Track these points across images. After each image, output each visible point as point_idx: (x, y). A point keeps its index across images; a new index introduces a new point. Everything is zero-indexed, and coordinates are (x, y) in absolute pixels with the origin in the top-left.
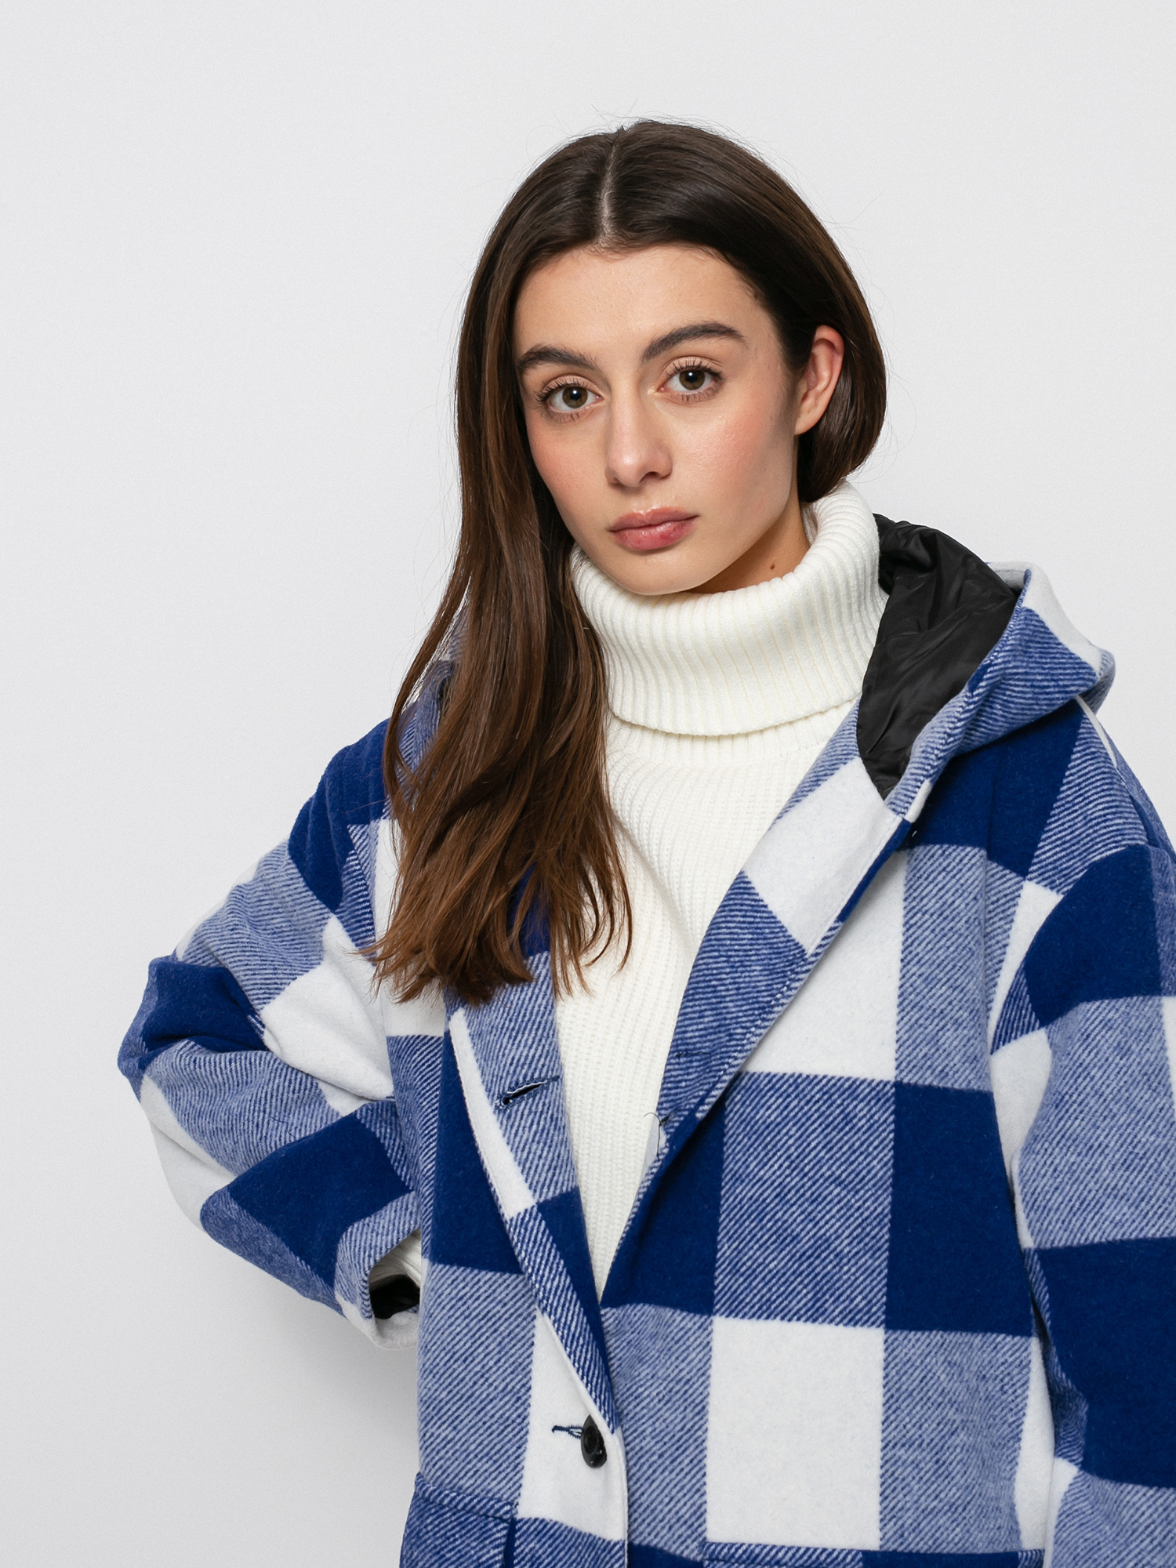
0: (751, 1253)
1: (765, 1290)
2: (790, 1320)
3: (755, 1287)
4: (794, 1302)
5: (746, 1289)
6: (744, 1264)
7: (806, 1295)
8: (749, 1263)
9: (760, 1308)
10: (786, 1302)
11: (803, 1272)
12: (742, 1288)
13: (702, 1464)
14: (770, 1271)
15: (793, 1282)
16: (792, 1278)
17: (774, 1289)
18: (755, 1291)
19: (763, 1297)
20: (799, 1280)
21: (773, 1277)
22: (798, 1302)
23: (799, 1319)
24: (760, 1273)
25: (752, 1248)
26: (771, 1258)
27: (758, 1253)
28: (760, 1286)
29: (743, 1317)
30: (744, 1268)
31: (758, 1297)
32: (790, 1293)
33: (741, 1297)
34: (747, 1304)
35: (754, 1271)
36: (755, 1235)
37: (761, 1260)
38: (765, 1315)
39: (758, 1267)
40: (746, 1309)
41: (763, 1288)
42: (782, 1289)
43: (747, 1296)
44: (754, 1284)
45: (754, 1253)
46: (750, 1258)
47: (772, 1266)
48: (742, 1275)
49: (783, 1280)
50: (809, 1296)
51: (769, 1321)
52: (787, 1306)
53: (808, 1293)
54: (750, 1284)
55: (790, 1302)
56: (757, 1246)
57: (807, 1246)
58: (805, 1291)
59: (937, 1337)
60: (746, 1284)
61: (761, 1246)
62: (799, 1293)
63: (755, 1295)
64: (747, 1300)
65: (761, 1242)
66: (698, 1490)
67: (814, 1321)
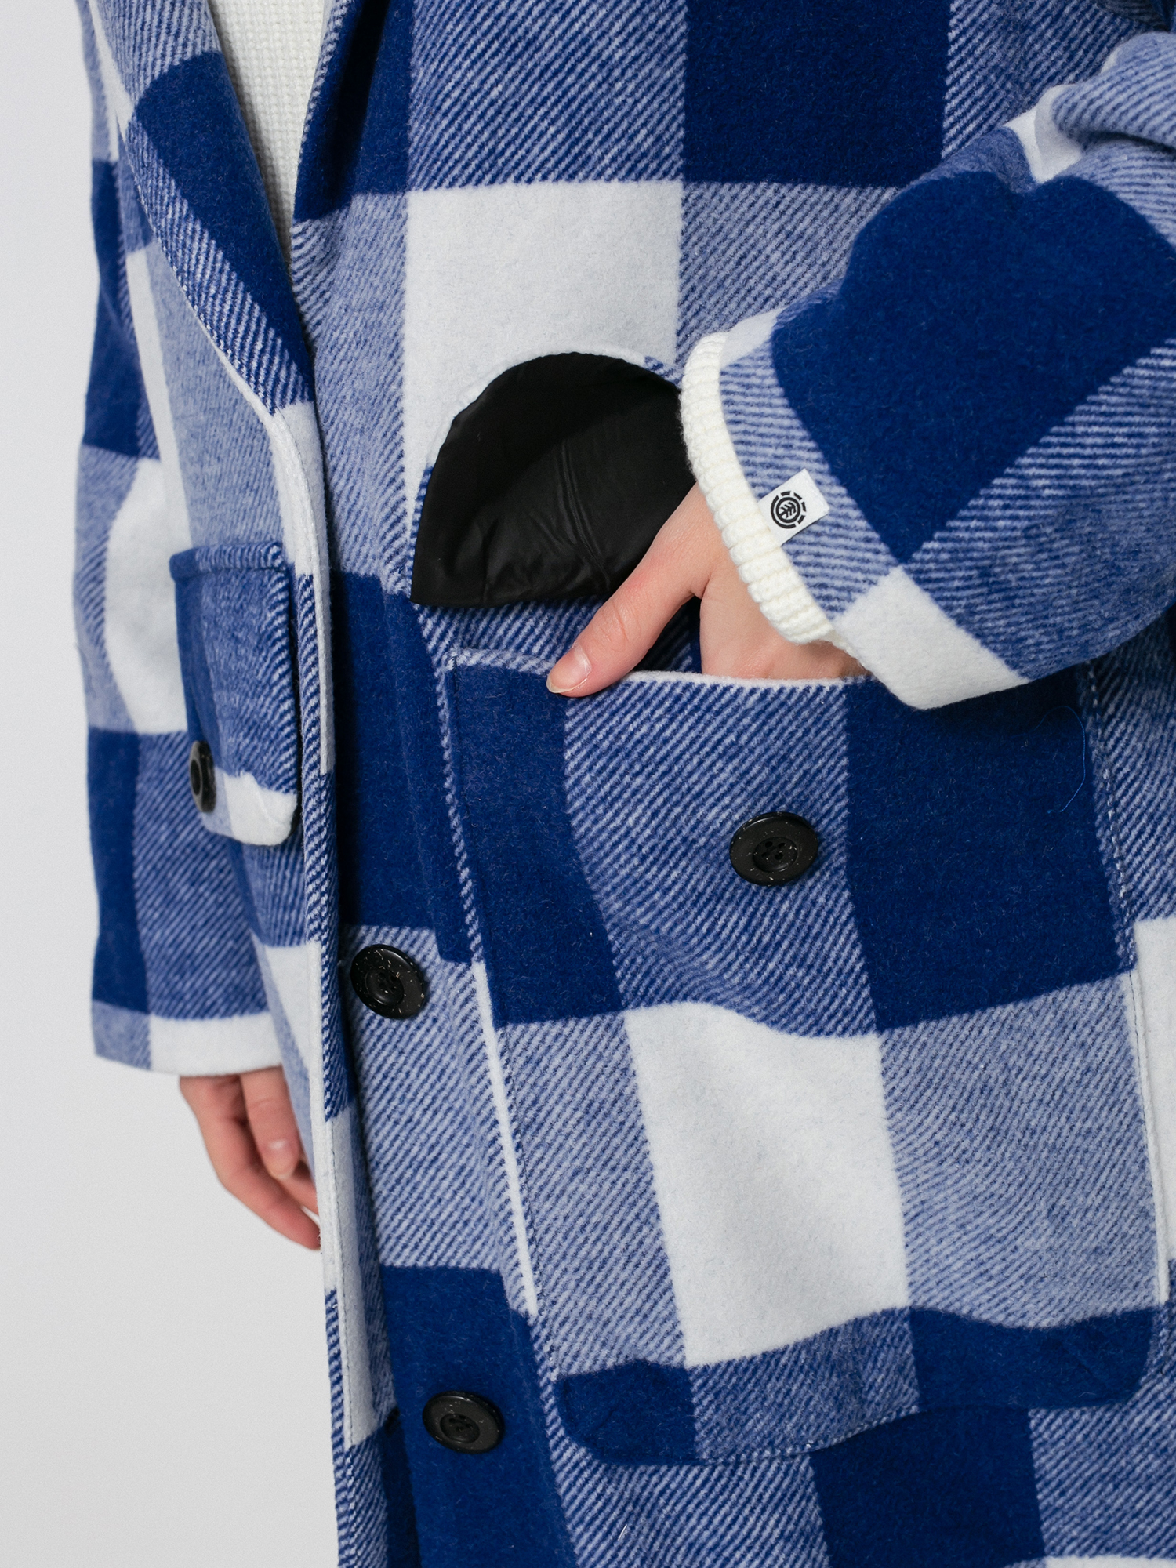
0: (458, 75)
1: (486, 134)
2: (530, 181)
3: (469, 133)
4: (536, 150)
5: (453, 136)
6: (448, 95)
7: (554, 136)
8: (455, 94)
9: (479, 167)
10: (522, 152)
11: (547, 98)
12: (446, 136)
13: (397, 438)
14: (492, 103)
15: (531, 117)
16: (529, 111)
17: (500, 133)
18: (469, 139)
19: (482, 147)
20: (541, 112)
21: (498, 112)
22: (543, 150)
23: (544, 178)
24: (476, 107)
25: (459, 67)
26: (492, 80)
27: (470, 75)
28: (478, 128)
29: (451, 185)
30: (448, 102)
31: (475, 148)
32: (528, 137)
33: (446, 152)
34: (457, 162)
35: (465, 105)
36: (463, 45)
37: (475, 85)
38: (488, 178)
39: (470, 98)
40: (456, 172)
41: (481, 132)
42: (514, 131)
43: (456, 148)
44: (466, 127)
45: (464, 76)
46: (458, 83)
47: (494, 93)
48: (445, 115)
49: (515, 115)
50: (561, 137)
51: (496, 187)
52: (523, 158)
53: (558, 132)
54: (460, 128)
55: (528, 151)
56: (467, 63)
57: (552, 55)
58: (552, 130)
59: (768, 191)
60: (452, 130)
61: (474, 62)
62: (542, 134)
63: (469, 146)
64: (456, 156)
65: (474, 55)
66: (393, 480)
67: (571, 177)
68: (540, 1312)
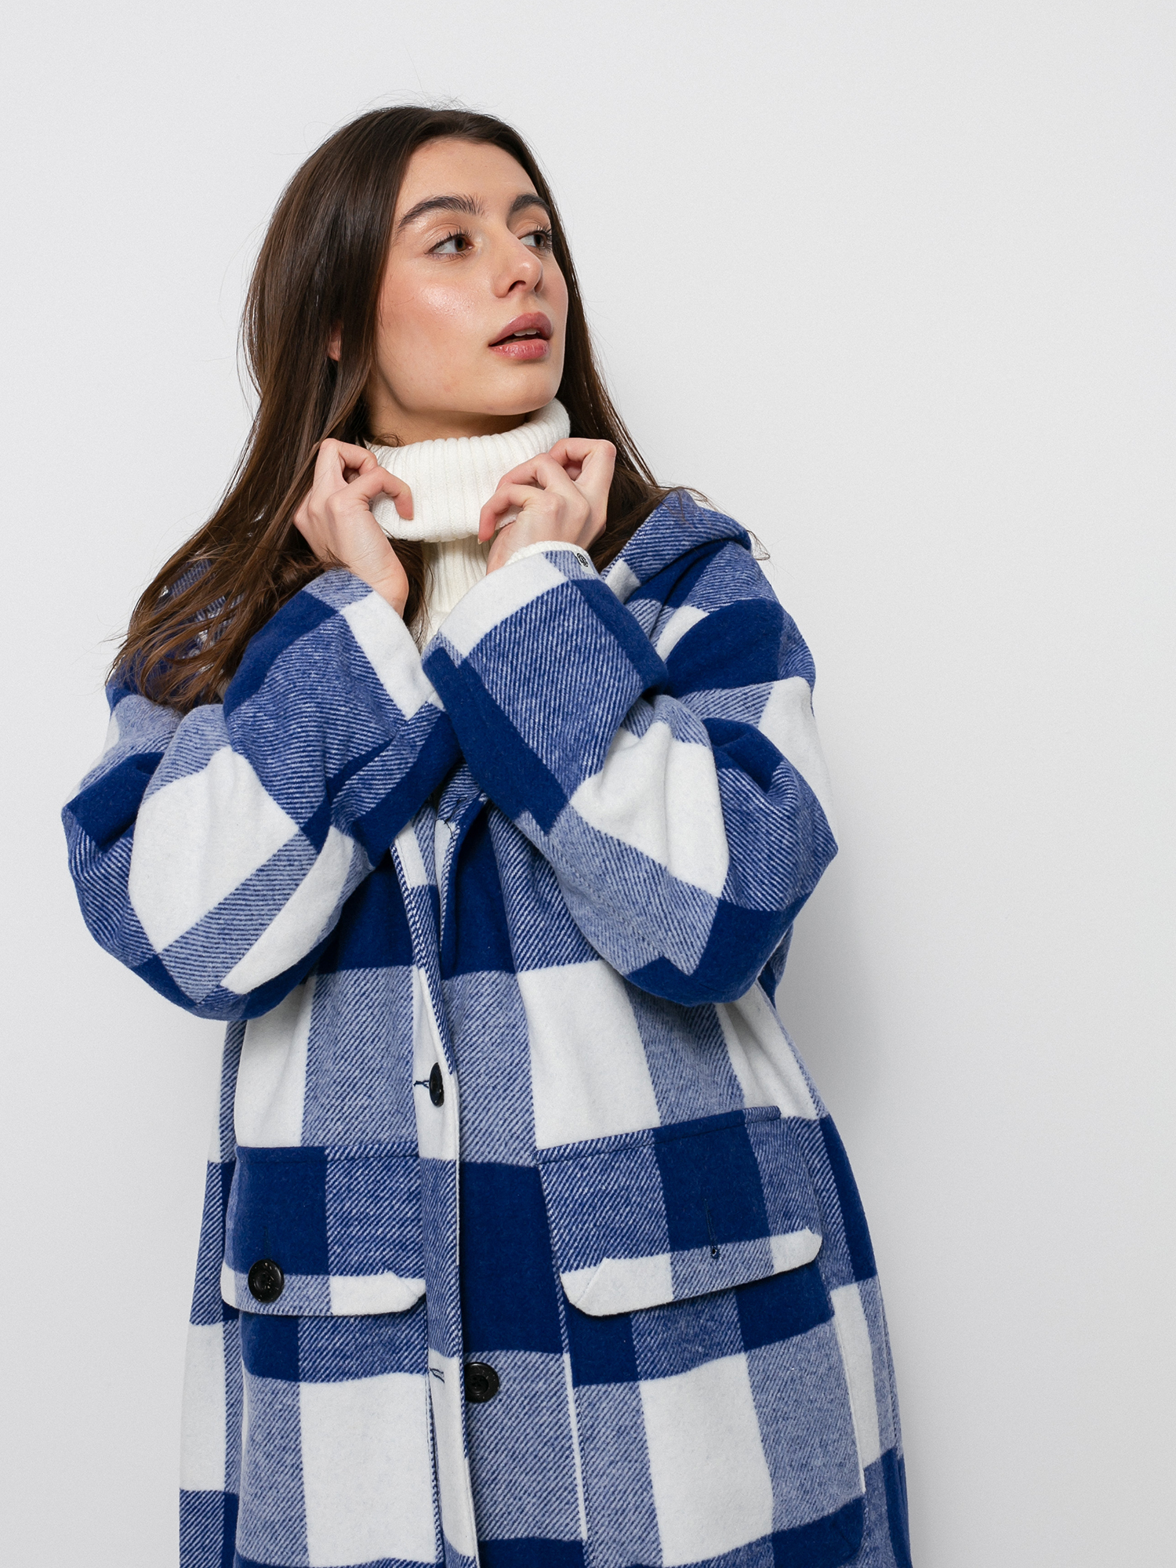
0: (523, 918)
1: (540, 944)
2: (563, 964)
3: (532, 944)
4: (564, 950)
5: (525, 947)
6: (519, 928)
7: (571, 943)
8: (523, 927)
9: (539, 959)
10: (558, 952)
11: (564, 926)
12: (521, 947)
13: (529, 1090)
14: (541, 930)
15: (559, 935)
16: (558, 932)
17: (547, 943)
18: (533, 947)
19: (539, 950)
20: (563, 932)
21: (544, 934)
22: (567, 950)
23: (569, 962)
24: (534, 932)
25: (523, 915)
26: (539, 919)
27: (529, 918)
28: (536, 942)
29: (528, 969)
30: (520, 931)
31: (536, 951)
32: (559, 944)
33: (522, 955)
34: (528, 958)
35: (528, 931)
36: (523, 904)
37: (532, 922)
38: (545, 964)
39: (531, 928)
40: (529, 963)
41: (538, 944)
42: (552, 942)
43: (527, 952)
44: (531, 942)
45: (525, 919)
46: (523, 922)
47: (541, 925)
48: (519, 937)
49: (552, 934)
50: (574, 943)
51: (549, 968)
52: (558, 954)
53: (572, 941)
54: (527, 942)
55: (560, 951)
56: (526, 912)
57: (559, 908)
58: (569, 940)
60: (524, 944)
61: (530, 912)
62: (565, 943)
63: (533, 950)
64: (528, 955)
65: (529, 908)
66: (528, 1110)
67: (581, 960)
68: (589, 1538)
